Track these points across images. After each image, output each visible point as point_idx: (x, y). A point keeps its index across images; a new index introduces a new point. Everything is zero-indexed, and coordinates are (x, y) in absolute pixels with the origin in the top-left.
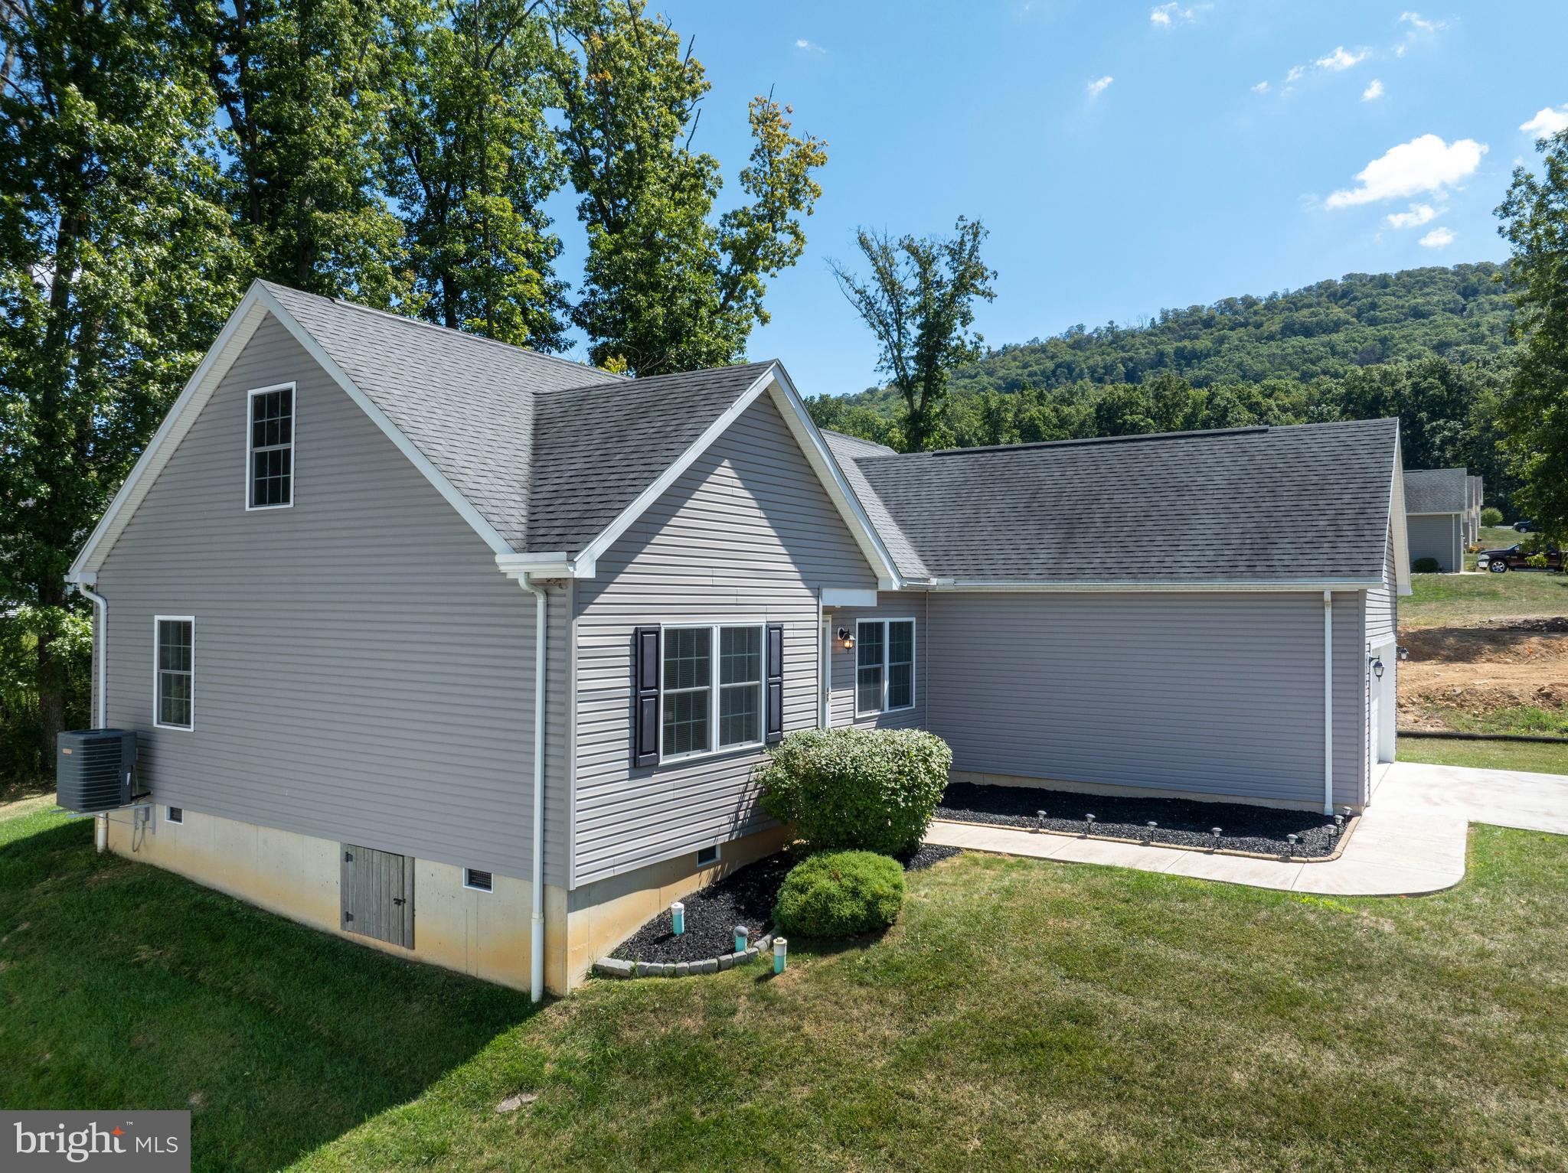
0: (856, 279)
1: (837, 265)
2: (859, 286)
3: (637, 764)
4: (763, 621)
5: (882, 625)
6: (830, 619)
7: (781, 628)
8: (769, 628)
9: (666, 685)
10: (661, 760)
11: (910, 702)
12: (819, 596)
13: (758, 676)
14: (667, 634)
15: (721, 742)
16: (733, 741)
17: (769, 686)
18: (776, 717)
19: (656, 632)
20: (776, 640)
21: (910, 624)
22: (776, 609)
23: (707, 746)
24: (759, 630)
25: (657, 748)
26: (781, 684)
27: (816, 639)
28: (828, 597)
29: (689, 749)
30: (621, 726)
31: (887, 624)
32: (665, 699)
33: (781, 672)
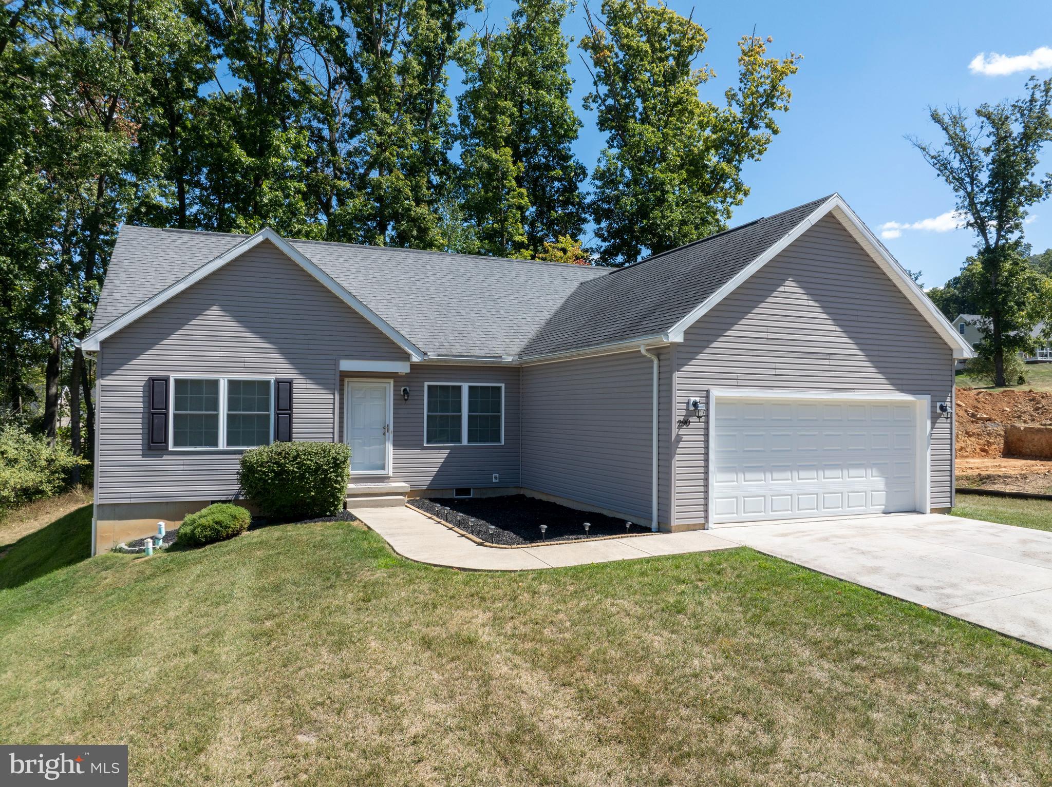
0: (931, 148)
1: (915, 140)
2: (933, 153)
3: (150, 448)
4: (272, 378)
5: (460, 388)
6: (392, 381)
7: (290, 383)
8: (278, 382)
9: (176, 409)
10: (171, 448)
11: (499, 440)
12: (337, 364)
13: (268, 409)
14: (177, 381)
15: (229, 443)
16: (244, 444)
17: (277, 415)
18: (286, 434)
19: (166, 380)
20: (285, 388)
21: (499, 388)
22: (286, 371)
23: (216, 445)
24: (268, 382)
25: (166, 441)
26: (290, 415)
27: (332, 390)
28: (346, 365)
29: (200, 445)
30: (135, 427)
31: (465, 387)
32: (175, 415)
33: (291, 408)
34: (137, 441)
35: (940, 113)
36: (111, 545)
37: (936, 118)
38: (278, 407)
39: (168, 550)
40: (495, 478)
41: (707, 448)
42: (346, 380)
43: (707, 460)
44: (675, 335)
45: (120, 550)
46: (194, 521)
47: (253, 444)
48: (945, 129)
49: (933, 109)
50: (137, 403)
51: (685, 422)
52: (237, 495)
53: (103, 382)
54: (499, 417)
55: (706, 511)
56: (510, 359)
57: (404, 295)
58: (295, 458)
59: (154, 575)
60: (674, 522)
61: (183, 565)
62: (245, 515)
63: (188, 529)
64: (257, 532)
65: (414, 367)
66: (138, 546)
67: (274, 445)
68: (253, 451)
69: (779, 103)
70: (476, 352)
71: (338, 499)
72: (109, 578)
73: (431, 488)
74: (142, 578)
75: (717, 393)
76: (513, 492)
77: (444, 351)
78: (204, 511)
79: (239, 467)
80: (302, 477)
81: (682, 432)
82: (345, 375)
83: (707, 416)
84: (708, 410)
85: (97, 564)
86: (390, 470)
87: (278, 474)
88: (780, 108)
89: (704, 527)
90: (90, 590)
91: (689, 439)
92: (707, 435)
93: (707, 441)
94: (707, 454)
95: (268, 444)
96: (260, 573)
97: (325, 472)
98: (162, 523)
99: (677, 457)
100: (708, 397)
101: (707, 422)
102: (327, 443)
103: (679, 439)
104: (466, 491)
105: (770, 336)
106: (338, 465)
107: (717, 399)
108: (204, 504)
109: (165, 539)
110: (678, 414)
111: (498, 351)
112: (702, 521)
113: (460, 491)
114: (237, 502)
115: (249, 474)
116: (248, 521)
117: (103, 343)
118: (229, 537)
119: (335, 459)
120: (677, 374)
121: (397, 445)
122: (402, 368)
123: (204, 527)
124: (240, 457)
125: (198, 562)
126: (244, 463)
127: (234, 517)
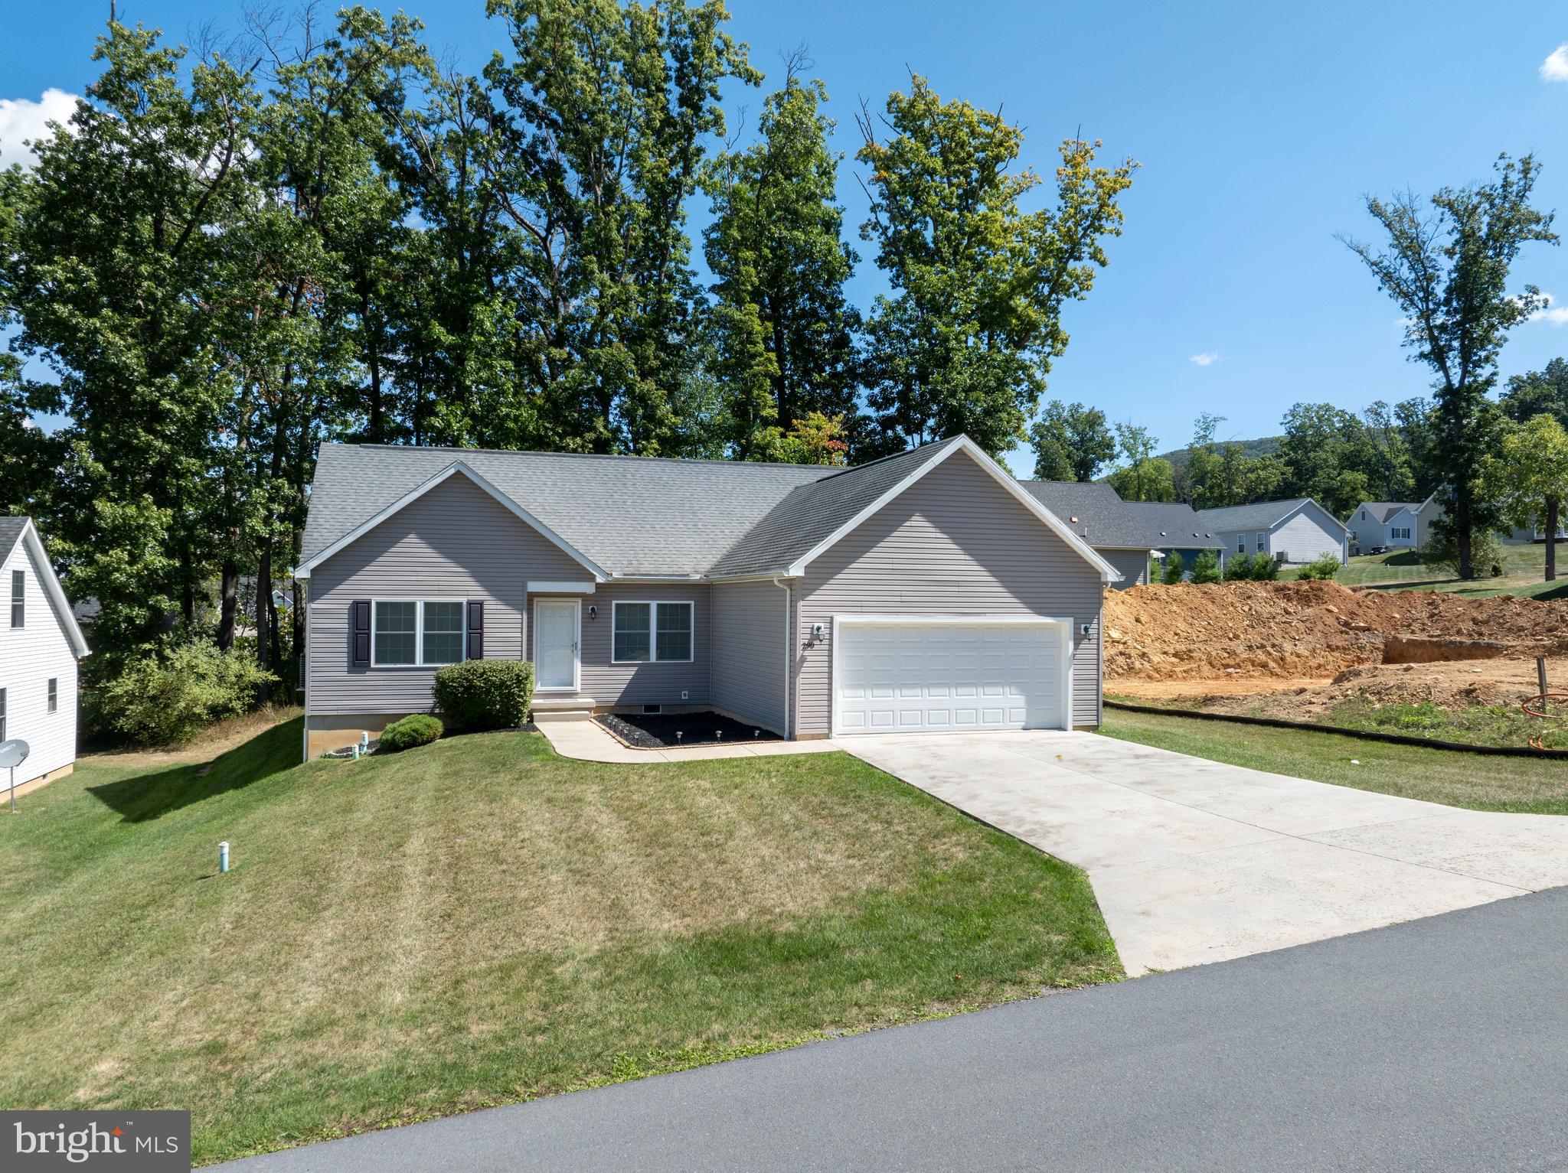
0: (1370, 251)
1: (1348, 240)
2: (1374, 258)
3: (354, 665)
4: (464, 600)
5: (648, 606)
6: (580, 601)
7: (481, 604)
8: (470, 603)
9: (378, 629)
10: (373, 665)
11: (688, 658)
12: (525, 586)
13: (460, 629)
14: (379, 604)
15: (426, 661)
16: (438, 662)
17: (469, 634)
18: (476, 652)
19: (369, 603)
20: (476, 610)
21: (688, 606)
22: (477, 593)
23: (413, 661)
24: (460, 604)
25: (369, 659)
26: (481, 634)
27: (521, 611)
28: (534, 587)
29: (399, 662)
30: (341, 646)
31: (653, 605)
32: (377, 636)
33: (481, 628)
34: (343, 659)
35: (1382, 203)
36: (321, 753)
37: (1375, 210)
38: (469, 627)
39: (371, 755)
40: (685, 695)
41: (830, 667)
42: (536, 600)
43: (830, 678)
44: (796, 570)
45: (330, 756)
46: (394, 729)
47: (447, 661)
48: (1388, 225)
49: (1371, 197)
50: (343, 625)
51: (810, 645)
52: (433, 708)
53: (313, 606)
54: (689, 634)
55: (830, 723)
56: (698, 577)
57: (598, 510)
58: (482, 675)
59: (362, 772)
60: (798, 732)
61: (385, 764)
62: (438, 725)
63: (389, 736)
64: (448, 740)
65: (598, 586)
66: (346, 753)
67: (465, 663)
68: (446, 668)
69: (1108, 226)
70: (665, 569)
71: (521, 712)
72: (324, 776)
73: (619, 704)
74: (351, 774)
75: (839, 619)
76: (704, 709)
77: (631, 570)
78: (403, 721)
79: (433, 682)
80: (488, 692)
81: (806, 653)
82: (532, 596)
83: (831, 639)
84: (831, 634)
85: (311, 767)
86: (578, 686)
87: (467, 689)
88: (1111, 232)
89: (828, 736)
90: (310, 785)
91: (814, 659)
92: (830, 656)
93: (830, 662)
94: (830, 673)
95: (459, 660)
96: (446, 765)
97: (507, 687)
98: (366, 733)
99: (801, 675)
100: (831, 623)
101: (831, 645)
102: (511, 661)
103: (803, 659)
104: (656, 708)
105: (895, 566)
106: (521, 681)
107: (841, 624)
108: (403, 716)
109: (369, 746)
110: (802, 637)
111: (687, 569)
112: (826, 731)
113: (648, 708)
114: (432, 714)
115: (442, 689)
116: (441, 730)
117: (314, 571)
118: (424, 743)
119: (518, 675)
120: (801, 603)
121: (584, 662)
122: (588, 588)
123: (403, 734)
124: (433, 673)
125: (400, 761)
126: (437, 678)
127: (429, 726)
